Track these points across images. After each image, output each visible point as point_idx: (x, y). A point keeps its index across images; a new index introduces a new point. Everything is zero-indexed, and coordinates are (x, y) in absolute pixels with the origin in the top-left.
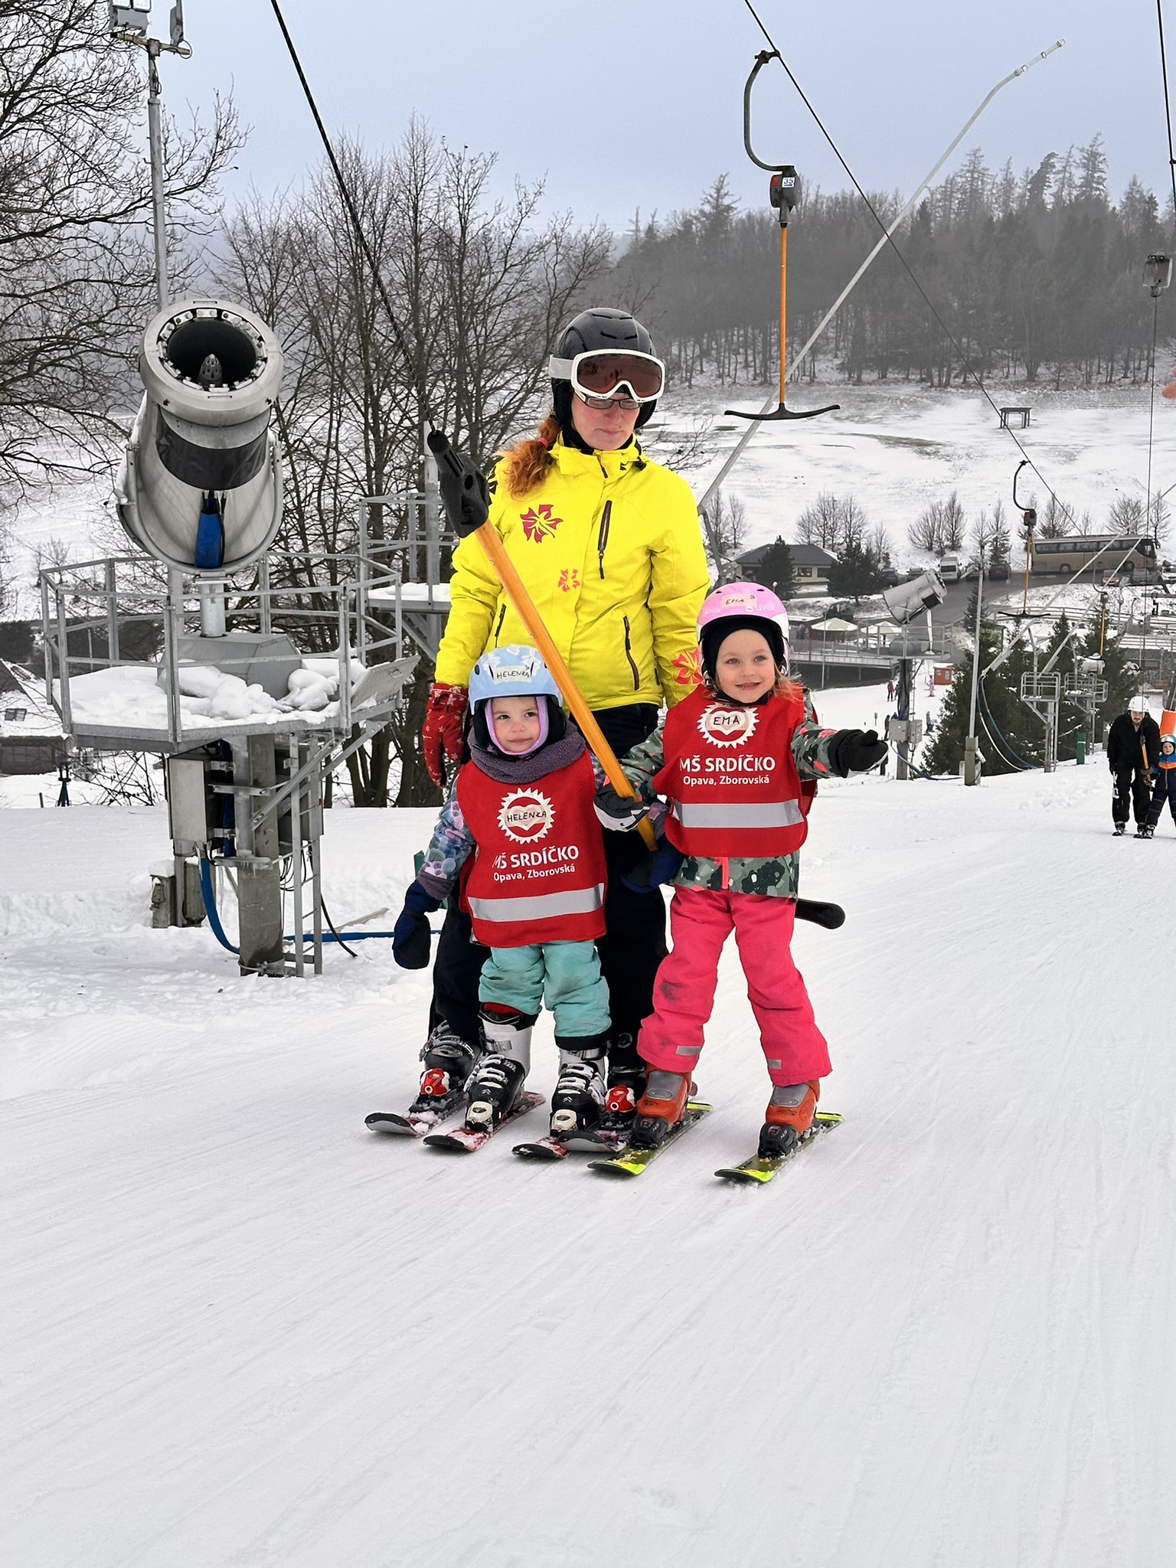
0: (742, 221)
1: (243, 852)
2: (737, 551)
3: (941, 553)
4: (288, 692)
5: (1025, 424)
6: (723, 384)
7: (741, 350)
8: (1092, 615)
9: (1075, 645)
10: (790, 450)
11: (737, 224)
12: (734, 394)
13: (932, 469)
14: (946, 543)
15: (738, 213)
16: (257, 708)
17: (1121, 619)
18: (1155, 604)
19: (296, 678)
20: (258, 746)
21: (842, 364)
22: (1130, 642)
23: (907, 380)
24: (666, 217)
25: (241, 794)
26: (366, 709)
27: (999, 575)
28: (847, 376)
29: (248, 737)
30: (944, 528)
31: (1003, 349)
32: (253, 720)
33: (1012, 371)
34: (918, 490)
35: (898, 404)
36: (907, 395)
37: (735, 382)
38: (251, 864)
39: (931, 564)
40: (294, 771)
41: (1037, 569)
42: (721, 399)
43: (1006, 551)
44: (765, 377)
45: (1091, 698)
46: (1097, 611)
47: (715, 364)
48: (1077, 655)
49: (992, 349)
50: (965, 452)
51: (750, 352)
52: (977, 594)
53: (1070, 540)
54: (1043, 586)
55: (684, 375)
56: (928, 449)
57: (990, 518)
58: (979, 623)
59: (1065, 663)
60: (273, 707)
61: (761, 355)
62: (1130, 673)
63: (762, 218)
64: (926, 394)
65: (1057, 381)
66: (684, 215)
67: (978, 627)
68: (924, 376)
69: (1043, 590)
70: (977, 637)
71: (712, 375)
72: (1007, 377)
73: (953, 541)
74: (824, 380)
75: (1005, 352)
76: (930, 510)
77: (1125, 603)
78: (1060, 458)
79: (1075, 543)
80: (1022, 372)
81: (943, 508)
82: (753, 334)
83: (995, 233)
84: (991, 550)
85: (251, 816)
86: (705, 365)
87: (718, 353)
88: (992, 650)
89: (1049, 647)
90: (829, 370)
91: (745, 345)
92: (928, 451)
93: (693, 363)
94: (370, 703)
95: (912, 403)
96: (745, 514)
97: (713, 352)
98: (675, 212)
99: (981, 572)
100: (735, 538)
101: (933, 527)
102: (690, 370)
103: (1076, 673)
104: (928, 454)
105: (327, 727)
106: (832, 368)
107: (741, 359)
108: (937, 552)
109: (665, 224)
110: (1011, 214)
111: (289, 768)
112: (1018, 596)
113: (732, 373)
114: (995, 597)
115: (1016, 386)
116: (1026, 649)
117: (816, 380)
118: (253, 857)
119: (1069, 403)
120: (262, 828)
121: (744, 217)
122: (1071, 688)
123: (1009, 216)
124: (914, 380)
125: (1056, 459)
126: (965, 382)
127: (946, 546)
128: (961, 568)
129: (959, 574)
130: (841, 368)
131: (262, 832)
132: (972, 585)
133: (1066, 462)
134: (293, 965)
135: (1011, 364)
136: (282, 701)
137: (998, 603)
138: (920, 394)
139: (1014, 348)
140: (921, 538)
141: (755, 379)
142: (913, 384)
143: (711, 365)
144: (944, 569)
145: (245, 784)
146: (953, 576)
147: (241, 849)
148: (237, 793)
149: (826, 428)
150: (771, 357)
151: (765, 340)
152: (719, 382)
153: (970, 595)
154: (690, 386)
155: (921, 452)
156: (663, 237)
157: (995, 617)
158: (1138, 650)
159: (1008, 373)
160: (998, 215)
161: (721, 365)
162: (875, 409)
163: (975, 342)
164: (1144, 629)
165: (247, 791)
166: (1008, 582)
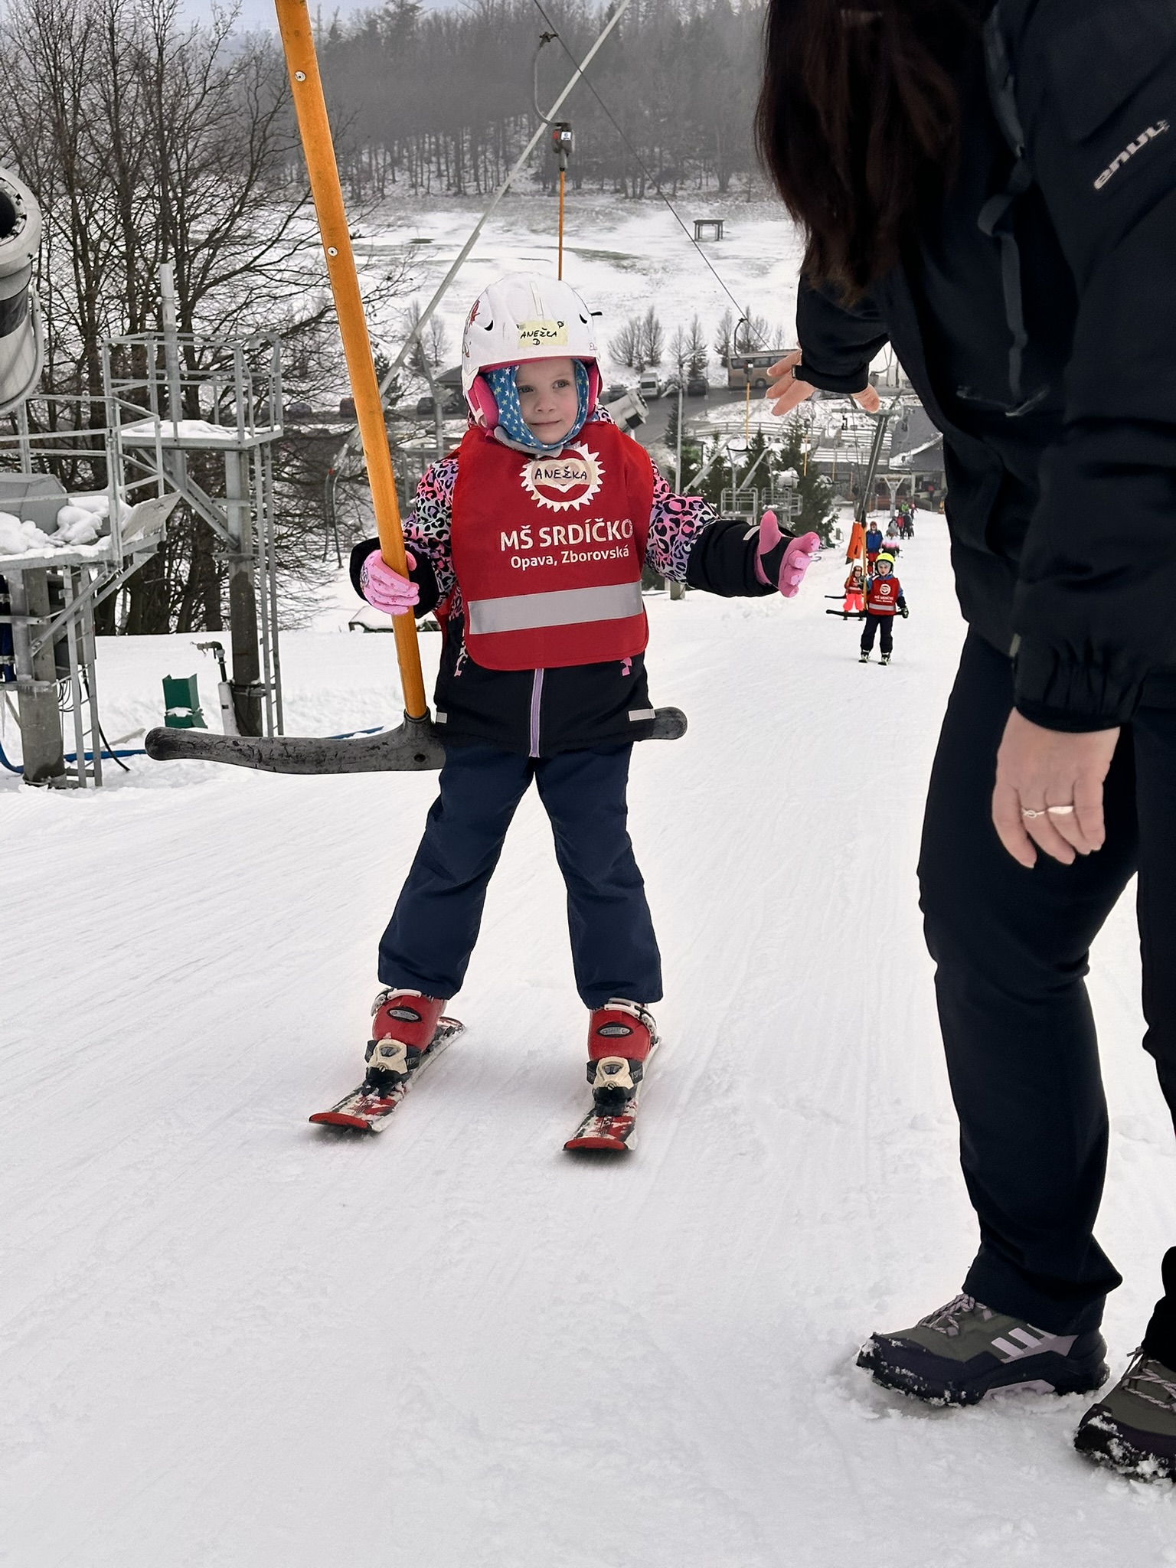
0: (428, 22)
1: (24, 677)
2: (438, 369)
3: (640, 369)
4: (57, 528)
5: (719, 237)
6: (416, 194)
7: (434, 159)
8: (786, 429)
9: (771, 460)
10: (489, 264)
11: (423, 24)
12: (428, 204)
13: (630, 282)
14: (646, 359)
15: (423, 13)
16: (32, 543)
17: (814, 433)
18: (844, 419)
19: (65, 514)
20: (32, 578)
21: (537, 173)
22: (823, 456)
23: (601, 190)
24: (349, 16)
25: (18, 623)
26: (134, 542)
27: (697, 391)
28: (542, 186)
29: (23, 571)
30: (643, 344)
31: (695, 159)
32: (30, 554)
33: (704, 181)
34: (616, 305)
35: (593, 216)
36: (602, 206)
37: (428, 193)
38: (31, 688)
39: (631, 382)
40: (68, 601)
41: (734, 384)
42: (415, 210)
43: (704, 366)
44: (459, 187)
45: (787, 512)
46: (791, 425)
47: (407, 173)
48: (773, 470)
49: (684, 159)
50: (661, 265)
51: (442, 160)
52: (677, 409)
53: (765, 355)
54: (740, 401)
55: (376, 184)
56: (625, 263)
57: (688, 333)
58: (679, 440)
59: (763, 479)
60: (47, 542)
61: (453, 164)
62: (823, 486)
63: (449, 19)
64: (620, 206)
65: (748, 192)
66: (368, 15)
67: (679, 445)
68: (618, 187)
69: (741, 405)
70: (679, 455)
71: (404, 185)
72: (699, 188)
73: (652, 357)
74: (519, 190)
75: (697, 163)
76: (628, 325)
77: (817, 417)
78: (753, 272)
79: (769, 358)
80: (714, 183)
81: (642, 323)
82: (445, 142)
83: (684, 38)
84: (689, 366)
85: (29, 643)
86: (397, 174)
87: (410, 162)
88: (693, 467)
89: (746, 463)
90: (523, 180)
91: (437, 154)
92: (625, 265)
93: (385, 172)
94: (138, 537)
95: (608, 215)
96: (445, 331)
97: (405, 160)
98: (358, 10)
99: (681, 391)
100: (436, 356)
101: (633, 342)
102: (383, 180)
103: (772, 488)
104: (625, 267)
105: (100, 560)
106: (527, 178)
107: (433, 168)
108: (637, 368)
109: (348, 24)
110: (699, 19)
111: (64, 599)
112: (716, 411)
113: (425, 183)
114: (694, 412)
115: (708, 197)
116: (725, 465)
117: (511, 190)
118: (33, 681)
119: (761, 215)
120: (40, 655)
121: (430, 18)
122: (768, 503)
123: (697, 21)
124: (608, 190)
125: (749, 273)
126: (659, 193)
127: (646, 362)
128: (660, 384)
129: (660, 392)
130: (536, 178)
131: (40, 658)
132: (672, 402)
133: (758, 275)
134: (76, 779)
135: (703, 175)
136: (53, 536)
137: (697, 419)
138: (615, 206)
139: (705, 158)
140: (621, 354)
141: (449, 189)
142: (608, 195)
143: (403, 174)
144: (645, 385)
145: (21, 614)
146: (653, 392)
147: (22, 673)
148: (15, 623)
149: (522, 241)
150: (464, 166)
151: (457, 147)
152: (412, 192)
153: (670, 411)
154: (384, 197)
155: (618, 266)
156: (347, 36)
157: (695, 433)
158: (832, 463)
159: (701, 184)
160: (686, 18)
161: (414, 174)
162: (571, 221)
163: (667, 152)
164: (837, 443)
165: (24, 621)
166: (706, 397)
